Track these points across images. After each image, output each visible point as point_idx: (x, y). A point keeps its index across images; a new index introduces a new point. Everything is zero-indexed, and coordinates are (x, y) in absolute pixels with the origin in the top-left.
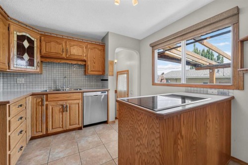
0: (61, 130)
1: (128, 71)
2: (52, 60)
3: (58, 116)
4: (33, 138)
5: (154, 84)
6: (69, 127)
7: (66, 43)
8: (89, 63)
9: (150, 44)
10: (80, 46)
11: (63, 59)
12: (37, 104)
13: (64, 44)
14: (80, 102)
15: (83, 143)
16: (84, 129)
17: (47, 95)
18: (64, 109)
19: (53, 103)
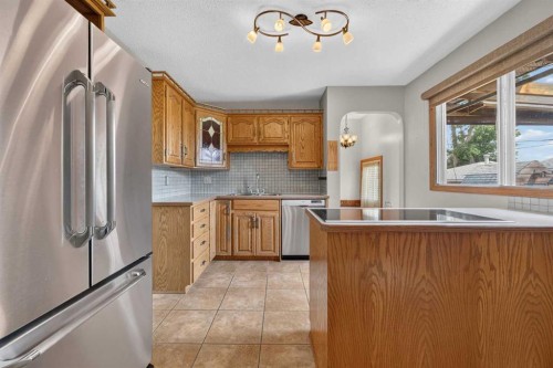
0: (249, 254)
1: (382, 157)
2: (240, 150)
3: (246, 232)
4: (217, 258)
5: (434, 186)
6: (259, 253)
7: (258, 120)
8: (293, 149)
9: (423, 95)
10: (279, 122)
11: (255, 146)
12: (222, 212)
13: (255, 123)
14: (277, 215)
15: (275, 279)
16: (283, 262)
17: (232, 200)
18: (253, 224)
19: (240, 213)
